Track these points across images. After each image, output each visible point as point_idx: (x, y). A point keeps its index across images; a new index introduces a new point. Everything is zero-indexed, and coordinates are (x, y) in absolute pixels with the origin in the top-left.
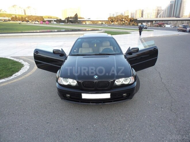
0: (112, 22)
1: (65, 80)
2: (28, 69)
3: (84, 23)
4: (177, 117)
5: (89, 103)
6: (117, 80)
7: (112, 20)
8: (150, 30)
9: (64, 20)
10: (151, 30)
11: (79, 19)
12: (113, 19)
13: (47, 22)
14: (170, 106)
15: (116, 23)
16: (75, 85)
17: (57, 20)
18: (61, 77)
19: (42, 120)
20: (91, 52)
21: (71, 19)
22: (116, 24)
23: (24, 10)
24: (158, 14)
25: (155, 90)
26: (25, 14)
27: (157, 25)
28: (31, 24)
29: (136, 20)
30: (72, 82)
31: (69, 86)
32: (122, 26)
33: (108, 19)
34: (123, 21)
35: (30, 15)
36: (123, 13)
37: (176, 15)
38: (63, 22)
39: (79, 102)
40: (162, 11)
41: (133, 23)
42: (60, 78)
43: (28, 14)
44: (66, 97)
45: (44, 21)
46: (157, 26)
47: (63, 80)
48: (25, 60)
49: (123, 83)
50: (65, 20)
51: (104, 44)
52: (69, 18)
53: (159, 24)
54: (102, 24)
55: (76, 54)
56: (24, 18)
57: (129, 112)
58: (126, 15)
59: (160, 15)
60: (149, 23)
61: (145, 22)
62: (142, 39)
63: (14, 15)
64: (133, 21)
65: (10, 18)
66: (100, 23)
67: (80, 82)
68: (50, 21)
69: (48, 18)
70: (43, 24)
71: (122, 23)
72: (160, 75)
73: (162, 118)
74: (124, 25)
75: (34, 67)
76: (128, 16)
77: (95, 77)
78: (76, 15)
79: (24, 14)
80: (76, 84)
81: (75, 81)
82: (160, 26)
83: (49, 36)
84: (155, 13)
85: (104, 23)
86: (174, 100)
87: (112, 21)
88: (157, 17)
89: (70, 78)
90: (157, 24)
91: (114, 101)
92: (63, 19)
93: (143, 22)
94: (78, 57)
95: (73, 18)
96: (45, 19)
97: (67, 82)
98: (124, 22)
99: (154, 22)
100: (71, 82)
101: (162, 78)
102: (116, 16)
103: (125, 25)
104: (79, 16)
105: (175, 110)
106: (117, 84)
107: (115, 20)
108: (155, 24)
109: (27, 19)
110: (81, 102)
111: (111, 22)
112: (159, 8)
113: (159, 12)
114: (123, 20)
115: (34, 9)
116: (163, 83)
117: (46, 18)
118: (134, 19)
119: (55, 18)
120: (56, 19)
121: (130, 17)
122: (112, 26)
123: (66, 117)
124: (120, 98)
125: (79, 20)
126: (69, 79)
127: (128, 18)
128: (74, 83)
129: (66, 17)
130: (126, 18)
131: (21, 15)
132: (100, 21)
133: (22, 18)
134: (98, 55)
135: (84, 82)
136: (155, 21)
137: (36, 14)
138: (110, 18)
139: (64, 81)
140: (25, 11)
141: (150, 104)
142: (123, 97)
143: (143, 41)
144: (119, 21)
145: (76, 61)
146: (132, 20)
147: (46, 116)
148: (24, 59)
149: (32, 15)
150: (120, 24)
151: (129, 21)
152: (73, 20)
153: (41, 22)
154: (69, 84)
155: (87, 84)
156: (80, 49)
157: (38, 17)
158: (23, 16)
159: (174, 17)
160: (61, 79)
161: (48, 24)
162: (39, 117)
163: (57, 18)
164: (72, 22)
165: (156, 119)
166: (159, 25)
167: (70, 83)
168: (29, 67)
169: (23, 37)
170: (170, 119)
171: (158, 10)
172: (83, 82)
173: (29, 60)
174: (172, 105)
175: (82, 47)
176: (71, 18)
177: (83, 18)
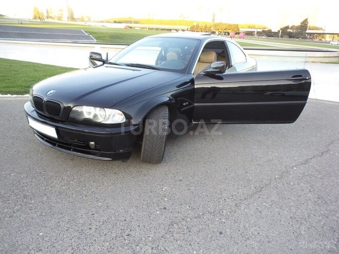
9: (277, 31)
11: (309, 29)
13: (242, 34)
17: (263, 31)
21: (291, 31)
26: (214, 20)
38: (274, 35)
45: (238, 33)
50: (279, 31)
52: (287, 28)
56: (209, 27)
63: (195, 22)
65: (189, 27)
69: (249, 27)
70: (234, 37)
78: (305, 23)
92: (275, 30)
95: (297, 28)
109: (212, 28)
117: (242, 28)
120: (261, 30)
125: (308, 31)
133: (206, 27)
149: (221, 23)
152: (296, 33)
153: (233, 34)
157: (230, 25)
161: (243, 38)
164: (291, 36)
176: (292, 28)
177: (321, 29)
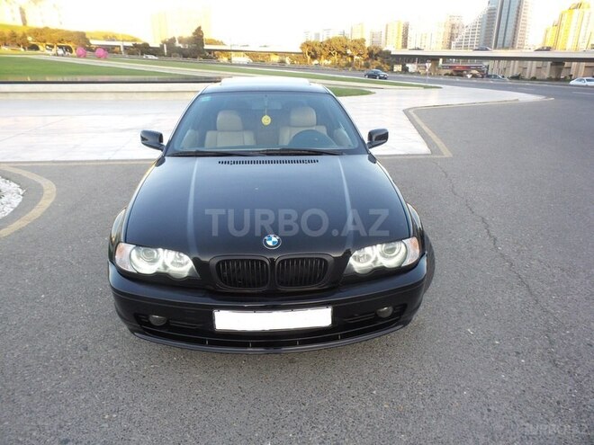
0: (313, 58)
1: (142, 254)
2: (15, 210)
3: (225, 59)
4: (581, 390)
5: (246, 345)
6: (356, 253)
7: (313, 51)
8: (429, 85)
9: (159, 46)
10: (433, 85)
11: (207, 44)
12: (317, 49)
13: (101, 52)
14: (545, 345)
15: (326, 62)
16: (186, 274)
17: (135, 46)
18: (126, 242)
19: (41, 429)
20: (247, 143)
21: (181, 45)
22: (325, 65)
23: (21, 9)
24: (452, 38)
25: (481, 282)
26: (24, 21)
27: (449, 71)
28: (43, 57)
29: (388, 53)
30: (172, 263)
31: (162, 280)
32: (344, 72)
33: (302, 48)
34: (346, 54)
35: (41, 25)
36: (348, 32)
37: (506, 42)
38: (156, 52)
39: (202, 342)
40: (465, 31)
41: (378, 62)
42: (122, 245)
43: (35, 22)
44: (149, 324)
45: (90, 49)
46: (451, 75)
47: (134, 253)
48: (8, 176)
49: (378, 265)
50: (162, 47)
51: (295, 117)
52: (173, 40)
53: (457, 70)
54: (282, 62)
55: (194, 150)
56: (20, 36)
57: (401, 373)
58: (357, 36)
59: (457, 40)
60: (427, 64)
61: (413, 62)
62: (411, 112)
64: (377, 55)
66: (275, 59)
67: (206, 264)
68: (110, 51)
69: (106, 38)
70: (85, 57)
71: (343, 62)
72: (487, 227)
73: (528, 397)
74: (350, 69)
75: (39, 200)
76: (363, 40)
77: (270, 243)
78: (199, 31)
79: (19, 23)
80: (192, 269)
81: (186, 258)
82: (459, 73)
83: (106, 97)
84: (442, 34)
85: (288, 60)
86: (555, 319)
87: (313, 53)
88: (450, 48)
89: (164, 248)
90: (451, 67)
91: (344, 337)
92: (155, 43)
93: (409, 62)
94: (198, 163)
95: (189, 41)
96: (92, 42)
97: (154, 261)
98: (350, 59)
99: (441, 60)
100: (168, 264)
101: (495, 239)
102: (325, 39)
103: (354, 69)
104: (206, 36)
105: (566, 363)
106: (357, 270)
107: (323, 51)
108: (443, 67)
109: (30, 39)
110: (212, 344)
111: (309, 57)
112: (455, 21)
113: (455, 31)
114: (349, 52)
115: (54, 6)
116: (503, 256)
117: (95, 39)
118: (381, 52)
119: (128, 41)
120: (130, 44)
121: (368, 44)
122: (313, 70)
123: (146, 409)
124: (369, 322)
125: (206, 47)
126: (160, 250)
127: (363, 48)
128: (182, 265)
129: (163, 39)
130: (358, 46)
131: (12, 26)
132: (276, 53)
133: (14, 35)
134: (277, 155)
135: (223, 262)
136: (445, 58)
137: (61, 23)
138: (307, 44)
139: (139, 257)
140: (22, 12)
141: (473, 338)
142: (377, 318)
143: (415, 116)
144: (336, 57)
145: (191, 177)
146: (375, 52)
147: (63, 407)
148: (5, 172)
149: (47, 28)
150: (337, 66)
151: (366, 56)
152: (189, 49)
153: (81, 50)
154: (162, 270)
155: (234, 271)
156: (209, 135)
157: (69, 34)
158: (17, 27)
159: (499, 49)
160: (128, 248)
161: (106, 59)
162: (32, 412)
163: (135, 40)
164: (184, 54)
165: (506, 404)
166: (455, 71)
167: (166, 267)
168: (20, 200)
169: (11, 96)
170: (558, 403)
171: (453, 27)
172: (218, 263)
173: (25, 174)
174: (551, 343)
175: (215, 129)
176: (181, 40)
177: (221, 43)
